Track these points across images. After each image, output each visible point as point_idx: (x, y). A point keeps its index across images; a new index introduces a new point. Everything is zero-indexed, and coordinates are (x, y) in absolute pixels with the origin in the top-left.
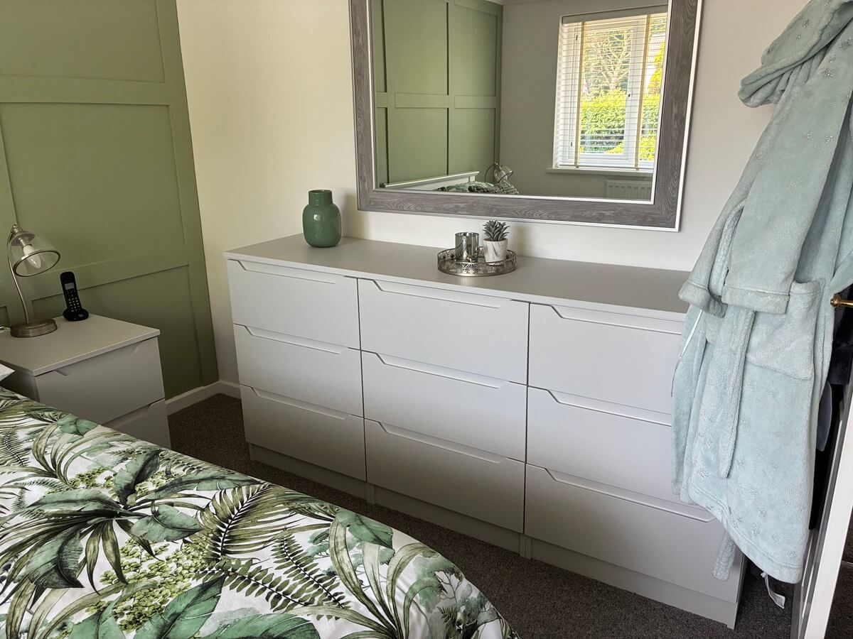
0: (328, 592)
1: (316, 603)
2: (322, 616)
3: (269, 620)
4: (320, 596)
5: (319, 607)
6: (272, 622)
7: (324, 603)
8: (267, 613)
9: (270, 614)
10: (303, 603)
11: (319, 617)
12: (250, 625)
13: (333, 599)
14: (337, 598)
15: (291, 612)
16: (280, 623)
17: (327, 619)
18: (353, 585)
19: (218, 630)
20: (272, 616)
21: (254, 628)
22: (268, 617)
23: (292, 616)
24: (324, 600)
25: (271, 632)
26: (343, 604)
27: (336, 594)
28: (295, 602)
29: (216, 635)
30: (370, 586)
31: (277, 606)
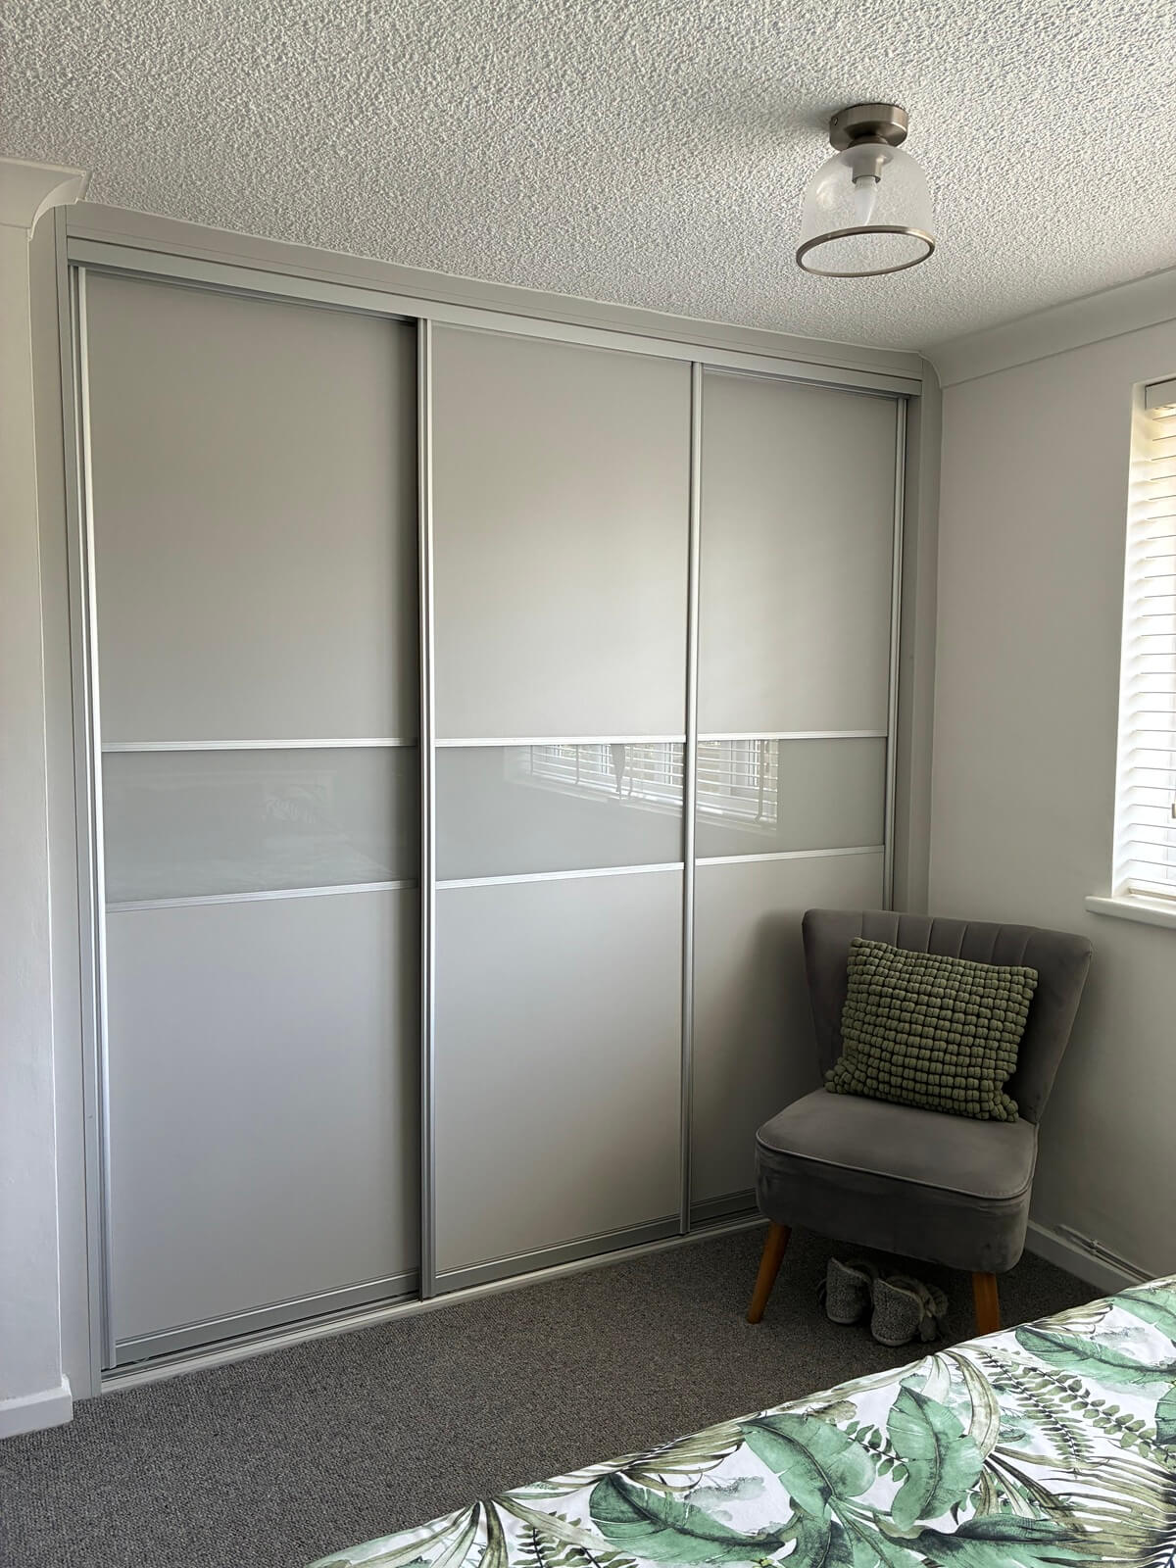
0: (539, 1560)
1: (568, 1548)
2: (570, 1523)
3: (646, 1549)
4: (555, 1559)
5: (566, 1540)
6: (644, 1543)
7: (554, 1546)
8: (646, 1561)
9: (642, 1557)
10: (586, 1556)
11: (576, 1523)
12: (676, 1551)
13: (539, 1548)
14: (533, 1548)
15: (611, 1549)
16: (633, 1538)
17: (568, 1516)
18: (496, 1554)
19: (723, 1562)
20: (641, 1553)
21: (672, 1544)
22: (646, 1554)
23: (611, 1543)
24: (553, 1549)
25: (651, 1529)
26: (529, 1537)
27: (530, 1552)
28: (596, 1563)
29: (727, 1558)
30: (472, 1542)
31: (628, 1565)
